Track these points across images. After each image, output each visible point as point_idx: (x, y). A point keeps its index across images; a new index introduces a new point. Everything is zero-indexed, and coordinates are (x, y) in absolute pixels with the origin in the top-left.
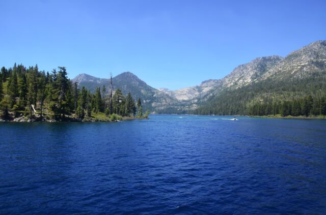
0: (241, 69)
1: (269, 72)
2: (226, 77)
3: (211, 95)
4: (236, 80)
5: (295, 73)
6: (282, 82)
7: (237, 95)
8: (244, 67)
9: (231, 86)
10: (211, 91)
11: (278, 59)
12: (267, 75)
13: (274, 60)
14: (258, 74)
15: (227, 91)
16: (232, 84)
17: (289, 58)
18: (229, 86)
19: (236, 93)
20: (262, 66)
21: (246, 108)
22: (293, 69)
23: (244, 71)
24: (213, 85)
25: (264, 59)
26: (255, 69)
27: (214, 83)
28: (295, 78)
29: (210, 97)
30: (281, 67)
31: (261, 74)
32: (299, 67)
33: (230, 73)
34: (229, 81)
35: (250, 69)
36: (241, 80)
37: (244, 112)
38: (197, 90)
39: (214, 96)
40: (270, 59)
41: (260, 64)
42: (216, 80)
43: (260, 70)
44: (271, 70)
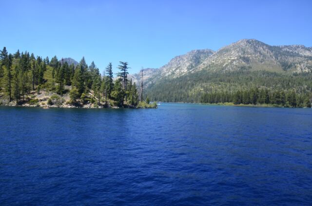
0: (178, 60)
1: (204, 64)
2: (164, 67)
3: (150, 83)
4: (174, 69)
5: (227, 65)
6: (215, 73)
7: (178, 84)
8: (180, 58)
9: (169, 75)
10: (150, 79)
11: (211, 52)
12: (201, 67)
13: (207, 53)
14: (194, 65)
15: (165, 80)
16: (170, 73)
17: (221, 52)
18: (167, 75)
19: (176, 82)
20: (197, 58)
21: (188, 96)
22: (224, 62)
23: (181, 61)
24: (150, 74)
25: (199, 51)
26: (191, 60)
27: (152, 72)
28: (227, 71)
29: (149, 85)
30: (214, 60)
31: (196, 65)
32: (230, 61)
33: (167, 63)
34: (167, 70)
35: (186, 60)
36: (178, 70)
37: (188, 99)
38: (136, 78)
39: (153, 84)
40: (203, 52)
41: (195, 56)
42: (153, 69)
43: (195, 61)
44: (205, 62)
